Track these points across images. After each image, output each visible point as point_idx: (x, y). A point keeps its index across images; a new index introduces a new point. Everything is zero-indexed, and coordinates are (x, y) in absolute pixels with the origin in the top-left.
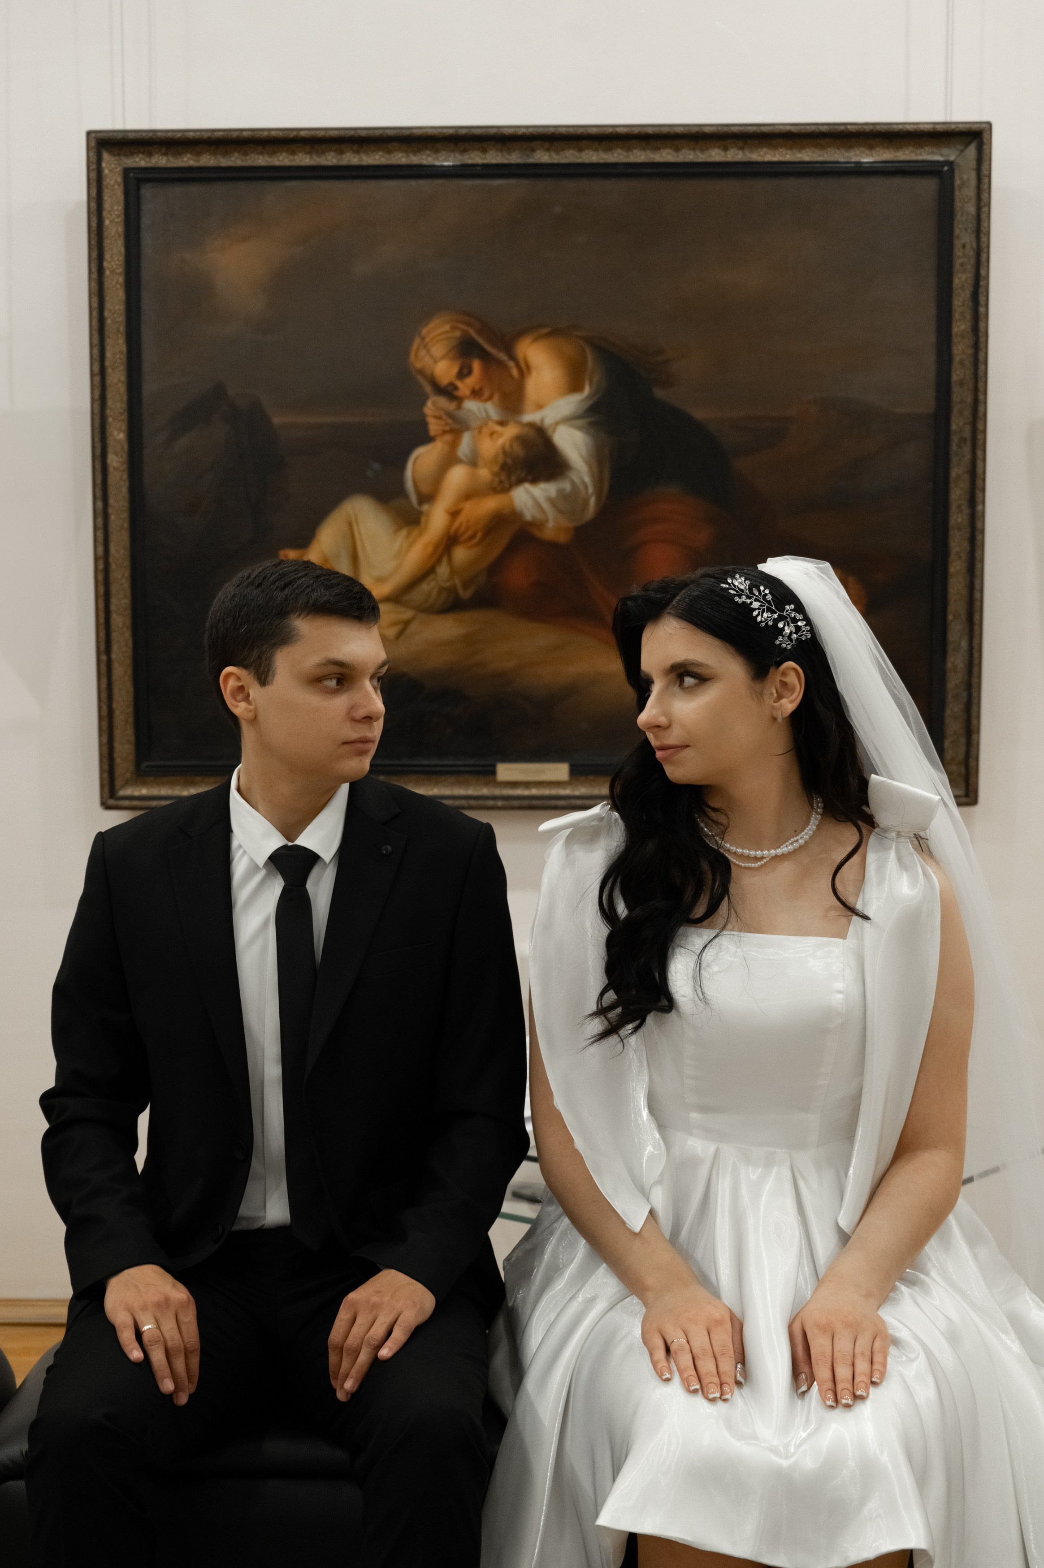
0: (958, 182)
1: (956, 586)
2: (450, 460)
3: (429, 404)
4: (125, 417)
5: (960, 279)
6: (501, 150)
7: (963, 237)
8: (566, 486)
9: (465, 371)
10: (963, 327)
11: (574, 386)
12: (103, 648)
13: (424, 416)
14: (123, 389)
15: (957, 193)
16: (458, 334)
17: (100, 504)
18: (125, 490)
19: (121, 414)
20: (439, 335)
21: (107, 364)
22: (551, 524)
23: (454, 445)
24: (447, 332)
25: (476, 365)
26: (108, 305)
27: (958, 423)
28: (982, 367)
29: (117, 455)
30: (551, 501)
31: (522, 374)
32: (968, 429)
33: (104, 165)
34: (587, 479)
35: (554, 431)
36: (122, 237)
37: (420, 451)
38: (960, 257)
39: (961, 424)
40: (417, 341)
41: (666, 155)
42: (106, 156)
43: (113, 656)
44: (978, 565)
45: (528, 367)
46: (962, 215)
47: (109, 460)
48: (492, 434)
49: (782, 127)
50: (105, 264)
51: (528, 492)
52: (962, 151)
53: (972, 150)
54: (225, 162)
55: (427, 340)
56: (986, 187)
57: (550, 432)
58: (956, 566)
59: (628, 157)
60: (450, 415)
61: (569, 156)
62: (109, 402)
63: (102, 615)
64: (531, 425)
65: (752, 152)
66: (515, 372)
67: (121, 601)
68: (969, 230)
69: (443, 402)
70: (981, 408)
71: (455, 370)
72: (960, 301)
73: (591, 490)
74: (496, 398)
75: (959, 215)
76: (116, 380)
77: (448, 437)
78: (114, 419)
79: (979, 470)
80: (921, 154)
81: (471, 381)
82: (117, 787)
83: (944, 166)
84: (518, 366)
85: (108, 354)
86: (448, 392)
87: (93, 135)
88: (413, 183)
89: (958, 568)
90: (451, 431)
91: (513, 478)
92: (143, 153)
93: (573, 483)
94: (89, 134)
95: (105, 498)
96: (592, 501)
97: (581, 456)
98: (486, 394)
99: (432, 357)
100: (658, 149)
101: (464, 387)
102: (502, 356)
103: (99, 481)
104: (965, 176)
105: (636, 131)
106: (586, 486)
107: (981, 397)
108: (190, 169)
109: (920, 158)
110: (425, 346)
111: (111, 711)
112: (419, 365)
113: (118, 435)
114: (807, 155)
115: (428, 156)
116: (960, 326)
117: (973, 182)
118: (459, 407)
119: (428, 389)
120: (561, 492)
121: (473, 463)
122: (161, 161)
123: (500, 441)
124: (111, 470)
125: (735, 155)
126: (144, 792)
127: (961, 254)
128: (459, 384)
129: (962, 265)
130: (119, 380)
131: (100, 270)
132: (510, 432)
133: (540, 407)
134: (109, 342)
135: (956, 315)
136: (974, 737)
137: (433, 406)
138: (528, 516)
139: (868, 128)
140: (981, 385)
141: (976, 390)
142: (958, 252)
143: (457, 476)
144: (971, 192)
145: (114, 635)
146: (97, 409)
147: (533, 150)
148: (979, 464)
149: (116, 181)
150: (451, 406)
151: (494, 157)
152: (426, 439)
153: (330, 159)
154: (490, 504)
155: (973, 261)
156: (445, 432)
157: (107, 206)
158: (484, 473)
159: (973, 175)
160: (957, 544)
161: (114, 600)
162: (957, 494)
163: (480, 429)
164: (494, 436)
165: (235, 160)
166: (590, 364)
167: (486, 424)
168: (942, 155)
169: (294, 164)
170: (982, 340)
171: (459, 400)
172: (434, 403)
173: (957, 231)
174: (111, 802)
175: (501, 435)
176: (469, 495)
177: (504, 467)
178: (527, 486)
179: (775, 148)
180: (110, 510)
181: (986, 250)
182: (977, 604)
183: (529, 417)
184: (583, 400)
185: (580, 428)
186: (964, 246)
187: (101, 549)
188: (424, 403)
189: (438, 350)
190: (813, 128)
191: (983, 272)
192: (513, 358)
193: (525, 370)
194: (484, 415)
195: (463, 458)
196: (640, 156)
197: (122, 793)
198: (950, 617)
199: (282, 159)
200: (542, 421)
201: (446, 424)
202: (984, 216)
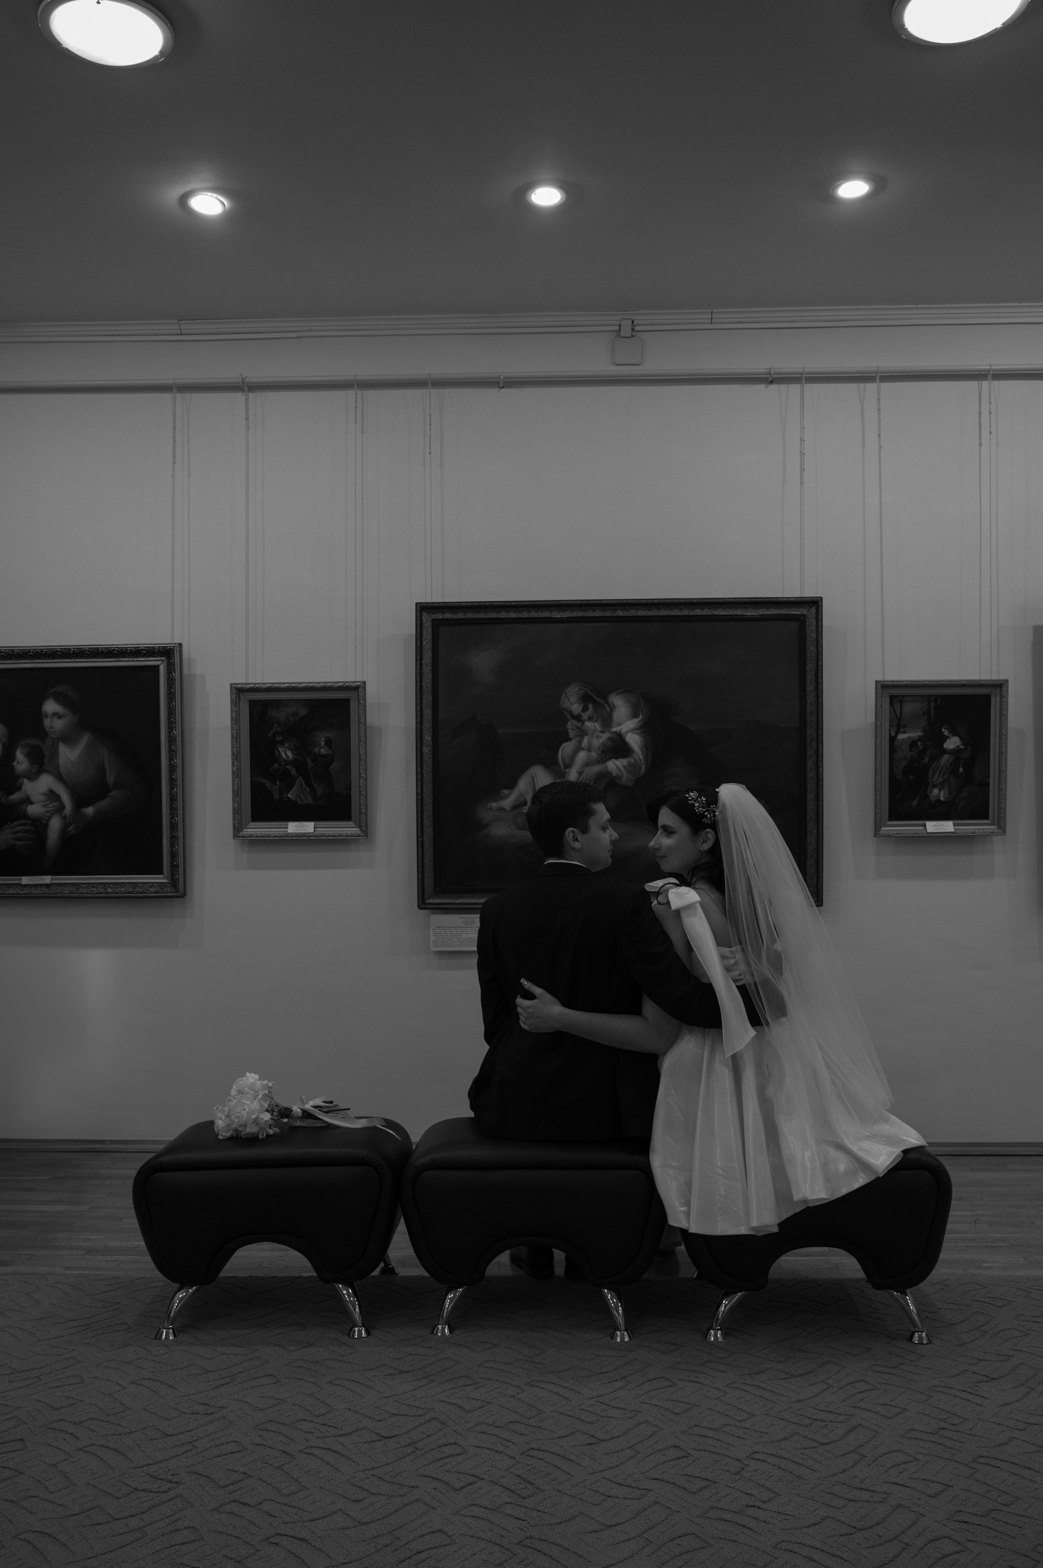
0: (808, 624)
1: (811, 805)
2: (579, 748)
3: (569, 723)
4: (431, 729)
5: (809, 666)
6: (601, 611)
7: (811, 649)
8: (632, 760)
9: (585, 709)
10: (811, 688)
11: (635, 715)
12: (420, 835)
13: (567, 729)
14: (430, 718)
15: (807, 628)
16: (582, 692)
17: (419, 769)
18: (430, 763)
19: (429, 729)
20: (575, 692)
21: (423, 706)
22: (624, 778)
23: (580, 742)
24: (577, 691)
25: (591, 706)
26: (424, 680)
27: (810, 731)
28: (820, 706)
29: (427, 747)
30: (625, 767)
31: (611, 710)
32: (814, 733)
33: (423, 618)
34: (641, 757)
35: (626, 735)
36: (431, 650)
37: (565, 744)
38: (809, 657)
39: (811, 732)
40: (564, 695)
41: (676, 612)
42: (424, 614)
43: (424, 839)
44: (821, 796)
45: (614, 706)
46: (810, 638)
47: (423, 750)
48: (597, 737)
49: (728, 600)
50: (423, 662)
51: (614, 763)
52: (809, 610)
53: (814, 609)
54: (477, 616)
55: (568, 694)
56: (820, 625)
57: (624, 736)
58: (810, 796)
59: (659, 613)
60: (579, 728)
61: (632, 613)
62: (424, 724)
63: (419, 819)
64: (616, 733)
65: (714, 611)
66: (608, 709)
67: (428, 813)
68: (813, 645)
69: (575, 722)
70: (820, 724)
71: (581, 708)
72: (810, 677)
73: (643, 762)
74: (599, 721)
75: (808, 638)
76: (427, 714)
77: (578, 738)
78: (426, 731)
79: (820, 753)
80: (791, 611)
81: (589, 713)
82: (426, 899)
83: (801, 617)
84: (609, 705)
85: (424, 702)
86: (578, 718)
87: (419, 605)
88: (562, 625)
89: (811, 797)
90: (579, 736)
91: (607, 757)
92: (441, 612)
93: (634, 759)
94: (417, 604)
95: (422, 766)
96: (644, 766)
97: (638, 746)
98: (595, 720)
99: (570, 702)
100: (672, 609)
101: (585, 716)
102: (602, 702)
103: (419, 759)
104: (811, 621)
105: (662, 601)
106: (641, 760)
107: (820, 719)
108: (462, 619)
109: (790, 613)
110: (567, 697)
111: (423, 864)
112: (564, 706)
113: (428, 738)
114: (739, 612)
115: (569, 613)
116: (810, 688)
117: (815, 623)
118: (583, 725)
119: (569, 717)
120: (629, 763)
121: (589, 750)
122: (448, 616)
123: (601, 740)
124: (424, 754)
125: (707, 612)
126: (438, 901)
127: (809, 656)
128: (583, 714)
129: (810, 660)
130: (429, 713)
131: (421, 664)
132: (606, 735)
133: (619, 725)
134: (424, 696)
135: (808, 683)
136: (821, 874)
137: (571, 725)
138: (615, 775)
139: (767, 600)
140: (820, 714)
141: (818, 716)
142: (808, 655)
143: (582, 756)
144: (813, 628)
145: (425, 829)
146: (419, 726)
147: (616, 610)
148: (820, 750)
149: (428, 625)
150: (579, 725)
151: (598, 613)
152: (568, 739)
153: (525, 615)
154: (597, 769)
155: (815, 659)
156: (576, 736)
157: (424, 636)
158: (594, 754)
159: (814, 620)
160: (811, 786)
161: (425, 813)
162: (810, 763)
163: (592, 734)
164: (599, 738)
165: (482, 615)
166: (642, 706)
167: (595, 733)
168: (800, 612)
169: (508, 617)
170: (820, 693)
171: (583, 722)
172: (571, 723)
173: (808, 645)
174: (422, 906)
175: (602, 737)
176: (587, 764)
177: (603, 752)
178: (614, 760)
179: (725, 609)
180: (424, 772)
181: (821, 654)
182: (821, 813)
183: (614, 729)
184: (639, 721)
185: (637, 734)
186: (811, 652)
187: (419, 790)
188: (567, 723)
189: (573, 699)
190: (742, 600)
191: (820, 663)
192: (607, 703)
193: (613, 708)
194: (594, 728)
195: (585, 748)
196: (664, 612)
197: (427, 902)
198: (808, 819)
199: (503, 615)
200: (621, 731)
201: (577, 733)
202: (820, 638)
